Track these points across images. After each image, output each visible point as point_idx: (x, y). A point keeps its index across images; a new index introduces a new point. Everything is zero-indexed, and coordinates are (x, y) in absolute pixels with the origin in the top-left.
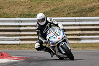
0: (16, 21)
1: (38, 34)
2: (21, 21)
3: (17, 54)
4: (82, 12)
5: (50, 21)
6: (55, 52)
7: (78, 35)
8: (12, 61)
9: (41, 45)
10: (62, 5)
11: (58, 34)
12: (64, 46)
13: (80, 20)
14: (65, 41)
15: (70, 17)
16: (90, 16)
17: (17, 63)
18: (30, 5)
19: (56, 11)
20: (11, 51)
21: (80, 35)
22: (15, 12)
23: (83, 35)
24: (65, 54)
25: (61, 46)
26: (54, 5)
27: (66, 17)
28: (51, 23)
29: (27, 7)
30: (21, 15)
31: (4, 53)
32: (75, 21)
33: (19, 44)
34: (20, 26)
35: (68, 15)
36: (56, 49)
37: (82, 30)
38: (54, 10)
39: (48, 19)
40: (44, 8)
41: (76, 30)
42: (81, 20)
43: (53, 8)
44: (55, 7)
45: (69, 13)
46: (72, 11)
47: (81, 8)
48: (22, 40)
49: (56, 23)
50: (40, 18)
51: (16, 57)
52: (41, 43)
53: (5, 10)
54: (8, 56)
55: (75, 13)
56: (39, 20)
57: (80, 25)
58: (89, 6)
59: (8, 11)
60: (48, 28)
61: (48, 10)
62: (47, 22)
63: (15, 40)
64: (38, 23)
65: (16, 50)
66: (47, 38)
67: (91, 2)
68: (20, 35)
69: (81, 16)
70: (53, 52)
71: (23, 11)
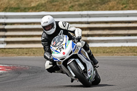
2: (6, 17)
4: (91, 5)
7: (85, 36)
11: (64, 46)
15: (75, 10)
16: (102, 10)
19: (55, 3)
21: (88, 36)
27: (69, 11)
30: (7, 8)
32: (82, 16)
33: (5, 49)
34: (6, 24)
35: (72, 8)
37: (91, 29)
38: (52, 1)
42: (89, 16)
45: (73, 6)
46: (77, 3)
48: (8, 43)
55: (81, 5)
57: (88, 23)
61: (43, 2)
68: (5, 37)
69: (90, 10)
71: (8, 2)
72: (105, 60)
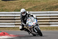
0: (12, 14)
1: (21, 21)
2: (15, 14)
3: (13, 33)
4: (51, 9)
5: (28, 13)
6: (32, 31)
7: (49, 22)
8: (10, 37)
9: (23, 27)
10: (40, 4)
11: (33, 21)
12: (37, 28)
13: (50, 13)
14: (37, 25)
15: (44, 11)
16: (56, 11)
17: (13, 38)
18: (21, 4)
19: (36, 8)
20: (9, 31)
21: (50, 22)
22: (12, 8)
23: (52, 22)
24: (37, 33)
25: (35, 28)
26: (35, 4)
27: (42, 11)
28: (29, 15)
29: (18, 5)
30: (16, 10)
31: (5, 33)
32: (47, 13)
33: (14, 27)
34: (15, 17)
35: (43, 10)
36: (32, 30)
37: (51, 19)
38: (35, 7)
39: (27, 12)
40: (29, 6)
41: (47, 19)
43: (34, 6)
44: (35, 5)
45: (43, 9)
46: (45, 8)
47: (51, 6)
48: (16, 25)
49: (32, 14)
50: (23, 12)
51: (12, 35)
52: (23, 26)
53: (6, 7)
54: (8, 34)
55: (47, 9)
56: (22, 13)
57: (50, 16)
58: (55, 5)
59: (8, 8)
60: (27, 17)
61: (31, 7)
62: (27, 14)
63: (12, 25)
64: (21, 15)
65: (12, 31)
66: (27, 23)
67: (56, 2)
68: (15, 22)
69: (51, 11)
70: (30, 31)
71: (16, 7)
72: (57, 32)
